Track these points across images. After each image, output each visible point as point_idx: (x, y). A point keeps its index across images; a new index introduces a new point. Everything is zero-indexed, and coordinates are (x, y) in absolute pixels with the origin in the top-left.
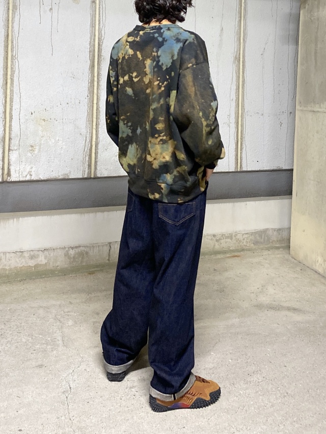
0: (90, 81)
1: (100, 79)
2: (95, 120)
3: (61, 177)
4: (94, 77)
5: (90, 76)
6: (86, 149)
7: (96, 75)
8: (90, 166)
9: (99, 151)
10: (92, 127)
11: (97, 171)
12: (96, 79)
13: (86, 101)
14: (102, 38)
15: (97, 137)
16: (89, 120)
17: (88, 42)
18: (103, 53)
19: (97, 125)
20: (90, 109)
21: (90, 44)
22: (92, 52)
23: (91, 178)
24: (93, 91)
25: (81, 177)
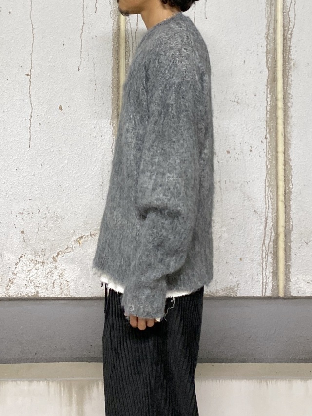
0: (268, 108)
1: (289, 105)
2: (281, 184)
3: (221, 294)
4: (277, 100)
5: (269, 100)
6: (267, 242)
7: (280, 96)
8: (275, 274)
9: (294, 246)
10: (277, 198)
11: (291, 284)
12: (280, 104)
13: (261, 149)
14: (291, 25)
15: (287, 219)
16: (270, 185)
17: (263, 35)
18: (294, 54)
19: (287, 194)
20: (271, 163)
21: (267, 37)
22: (271, 53)
23: (278, 298)
24: (276, 129)
25: (260, 295)
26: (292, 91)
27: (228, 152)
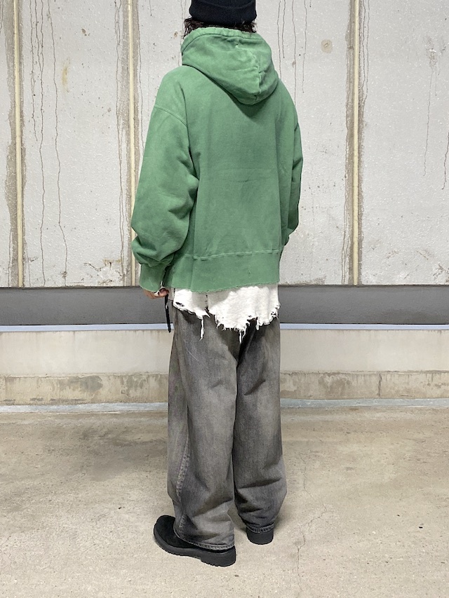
0: (347, 156)
1: (362, 153)
2: (356, 208)
3: (313, 283)
4: (353, 150)
5: (348, 150)
6: (345, 248)
7: (356, 147)
8: (351, 269)
9: (364, 251)
10: (353, 218)
11: (362, 277)
12: (356, 153)
13: (342, 184)
14: (364, 97)
15: (360, 232)
16: (348, 210)
17: (345, 104)
18: (366, 118)
19: (360, 215)
20: (348, 194)
21: (347, 105)
22: (350, 116)
23: (353, 286)
24: (353, 170)
25: (340, 284)
26: (364, 144)
27: (319, 187)
